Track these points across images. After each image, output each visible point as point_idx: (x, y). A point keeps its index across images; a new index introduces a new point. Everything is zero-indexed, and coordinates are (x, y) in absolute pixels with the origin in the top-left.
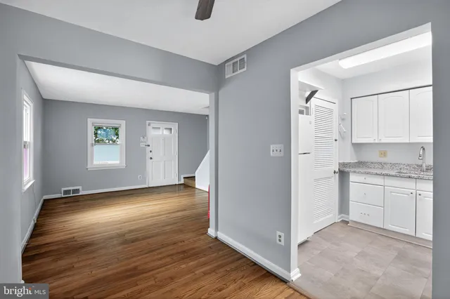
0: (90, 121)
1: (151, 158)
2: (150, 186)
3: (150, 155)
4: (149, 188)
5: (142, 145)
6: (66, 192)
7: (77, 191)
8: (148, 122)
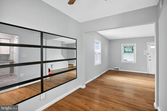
0: (122, 45)
1: (150, 60)
2: (149, 73)
3: (150, 58)
4: (149, 74)
5: (145, 54)
6: (115, 69)
7: (118, 69)
8: (148, 43)
